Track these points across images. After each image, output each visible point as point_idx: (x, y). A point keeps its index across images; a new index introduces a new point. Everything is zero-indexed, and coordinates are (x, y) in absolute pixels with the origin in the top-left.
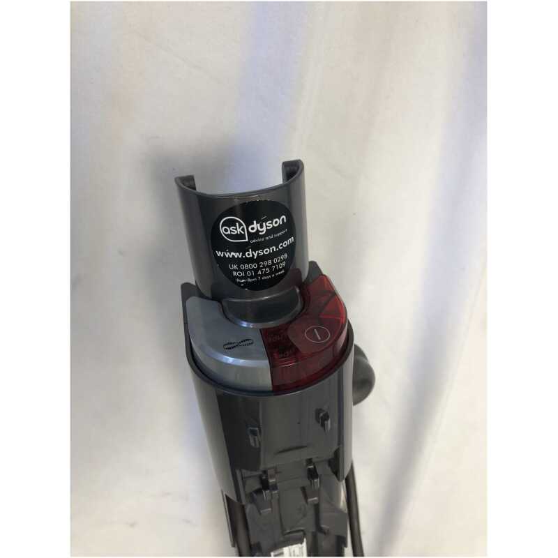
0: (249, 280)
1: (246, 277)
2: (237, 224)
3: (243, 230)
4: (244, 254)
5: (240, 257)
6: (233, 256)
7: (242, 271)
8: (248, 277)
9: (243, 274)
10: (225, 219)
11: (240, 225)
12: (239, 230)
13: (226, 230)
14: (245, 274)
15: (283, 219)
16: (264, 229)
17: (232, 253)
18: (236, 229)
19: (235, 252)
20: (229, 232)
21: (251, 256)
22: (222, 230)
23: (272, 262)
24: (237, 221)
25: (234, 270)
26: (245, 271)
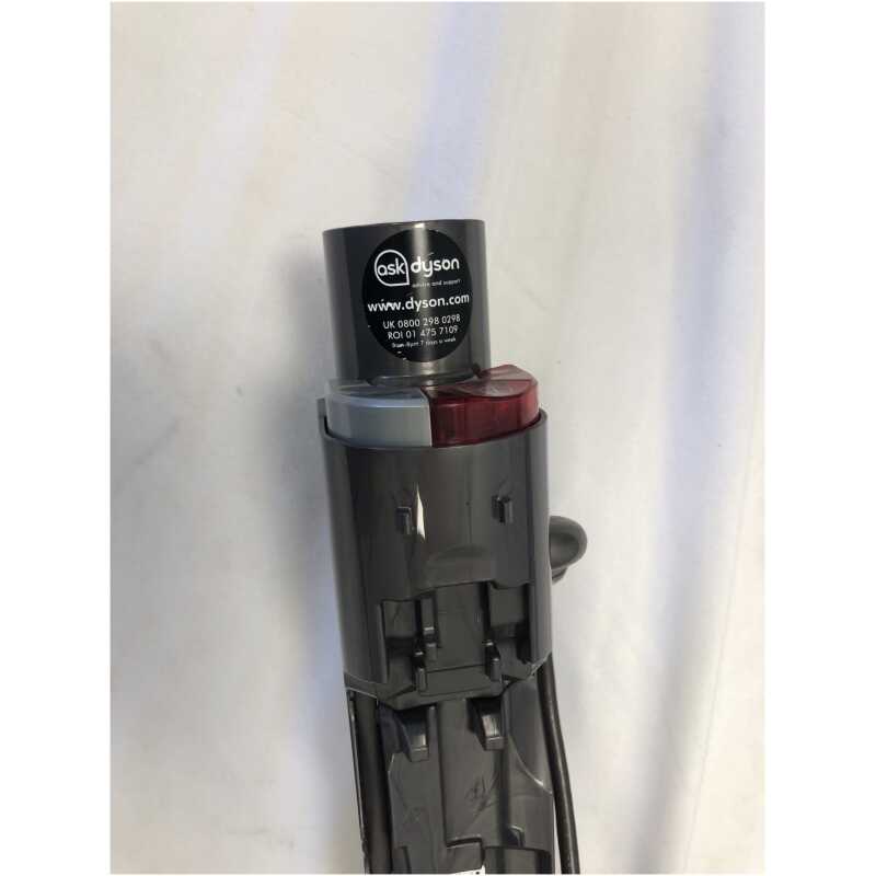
0: (408, 344)
1: (404, 340)
2: (397, 260)
3: (403, 268)
4: (403, 305)
5: (398, 308)
6: (390, 308)
7: (399, 330)
8: (408, 340)
9: (400, 335)
10: (382, 254)
11: (401, 261)
12: (399, 269)
13: (382, 270)
14: (404, 334)
15: (455, 263)
16: (431, 269)
17: (389, 304)
18: (395, 268)
19: (392, 302)
20: (386, 273)
21: (412, 307)
22: (377, 271)
23: (440, 321)
24: (398, 256)
25: (389, 330)
26: (404, 330)
